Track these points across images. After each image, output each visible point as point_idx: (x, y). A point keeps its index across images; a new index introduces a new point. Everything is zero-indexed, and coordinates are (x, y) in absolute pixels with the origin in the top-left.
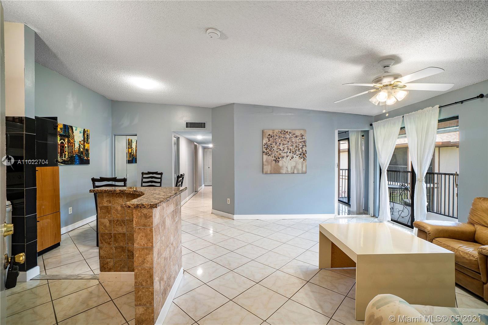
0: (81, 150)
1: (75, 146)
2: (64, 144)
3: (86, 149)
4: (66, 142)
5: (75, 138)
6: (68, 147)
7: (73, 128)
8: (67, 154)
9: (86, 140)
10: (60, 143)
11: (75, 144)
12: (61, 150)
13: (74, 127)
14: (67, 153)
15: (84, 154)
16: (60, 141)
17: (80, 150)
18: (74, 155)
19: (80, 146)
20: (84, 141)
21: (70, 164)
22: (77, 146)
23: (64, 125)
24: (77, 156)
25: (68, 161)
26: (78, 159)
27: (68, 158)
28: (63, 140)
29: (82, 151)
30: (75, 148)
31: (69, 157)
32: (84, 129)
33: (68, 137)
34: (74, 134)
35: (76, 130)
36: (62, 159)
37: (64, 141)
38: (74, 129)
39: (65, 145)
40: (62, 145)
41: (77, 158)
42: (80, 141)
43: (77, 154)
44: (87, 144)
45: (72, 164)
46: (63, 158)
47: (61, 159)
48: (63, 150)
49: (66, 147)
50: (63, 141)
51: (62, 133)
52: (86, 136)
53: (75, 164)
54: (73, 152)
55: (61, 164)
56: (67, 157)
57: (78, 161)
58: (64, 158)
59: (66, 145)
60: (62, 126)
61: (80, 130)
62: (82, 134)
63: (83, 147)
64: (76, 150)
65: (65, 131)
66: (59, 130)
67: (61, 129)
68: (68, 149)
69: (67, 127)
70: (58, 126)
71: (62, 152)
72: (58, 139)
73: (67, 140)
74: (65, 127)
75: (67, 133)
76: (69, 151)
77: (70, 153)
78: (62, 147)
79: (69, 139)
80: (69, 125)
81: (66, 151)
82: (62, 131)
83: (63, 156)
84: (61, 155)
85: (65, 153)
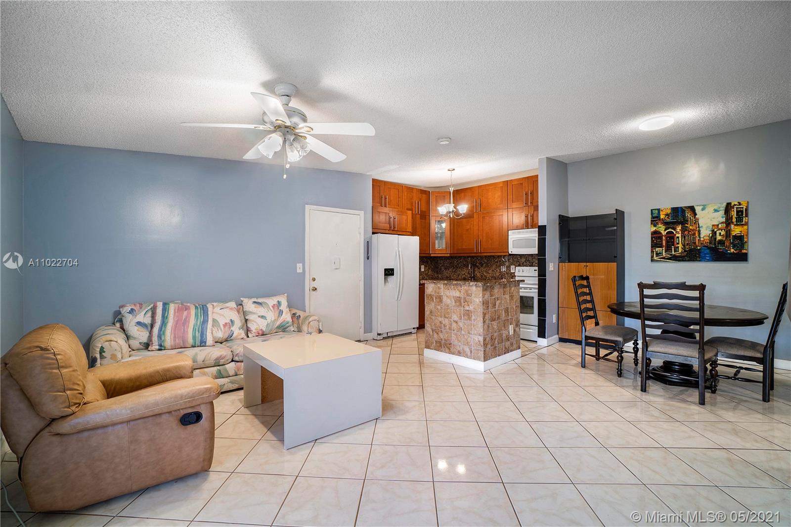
0: (719, 238)
1: (699, 234)
2: (673, 233)
3: (735, 237)
4: (678, 230)
5: (701, 222)
6: (684, 236)
7: (696, 208)
8: (680, 248)
9: (734, 220)
10: (666, 234)
11: (699, 231)
12: (667, 242)
13: (697, 206)
14: (680, 246)
15: (727, 243)
16: (665, 230)
17: (716, 239)
18: (698, 248)
19: (714, 233)
20: (728, 222)
21: (688, 261)
22: (705, 233)
23: (674, 208)
24: (705, 248)
25: (684, 256)
26: (707, 254)
27: (682, 252)
28: (672, 229)
29: (720, 241)
30: (700, 237)
31: (685, 251)
32: (729, 204)
33: (684, 222)
34: (697, 216)
35: (703, 209)
36: (671, 255)
37: (675, 229)
38: (698, 209)
39: (675, 235)
40: (669, 235)
41: (708, 251)
42: (713, 225)
43: (705, 246)
44: (736, 227)
45: (694, 261)
46: (672, 252)
47: (669, 254)
48: (673, 242)
49: (678, 237)
50: (673, 231)
51: (668, 220)
52: (734, 213)
53: (700, 261)
54: (695, 243)
55: (668, 261)
56: (680, 251)
57: (707, 257)
59: (679, 235)
60: (669, 211)
61: (716, 207)
62: (722, 212)
63: (723, 233)
64: (702, 239)
65: (677, 216)
66: (662, 217)
67: (667, 215)
68: (683, 239)
69: (680, 210)
70: (661, 213)
71: (670, 245)
72: (662, 228)
73: (680, 228)
74: (675, 210)
75: (680, 219)
76: (686, 243)
77: (687, 245)
78: (671, 238)
79: (686, 225)
80: (685, 207)
81: (678, 244)
82: (670, 217)
83: (672, 250)
84: (668, 249)
85: (677, 246)
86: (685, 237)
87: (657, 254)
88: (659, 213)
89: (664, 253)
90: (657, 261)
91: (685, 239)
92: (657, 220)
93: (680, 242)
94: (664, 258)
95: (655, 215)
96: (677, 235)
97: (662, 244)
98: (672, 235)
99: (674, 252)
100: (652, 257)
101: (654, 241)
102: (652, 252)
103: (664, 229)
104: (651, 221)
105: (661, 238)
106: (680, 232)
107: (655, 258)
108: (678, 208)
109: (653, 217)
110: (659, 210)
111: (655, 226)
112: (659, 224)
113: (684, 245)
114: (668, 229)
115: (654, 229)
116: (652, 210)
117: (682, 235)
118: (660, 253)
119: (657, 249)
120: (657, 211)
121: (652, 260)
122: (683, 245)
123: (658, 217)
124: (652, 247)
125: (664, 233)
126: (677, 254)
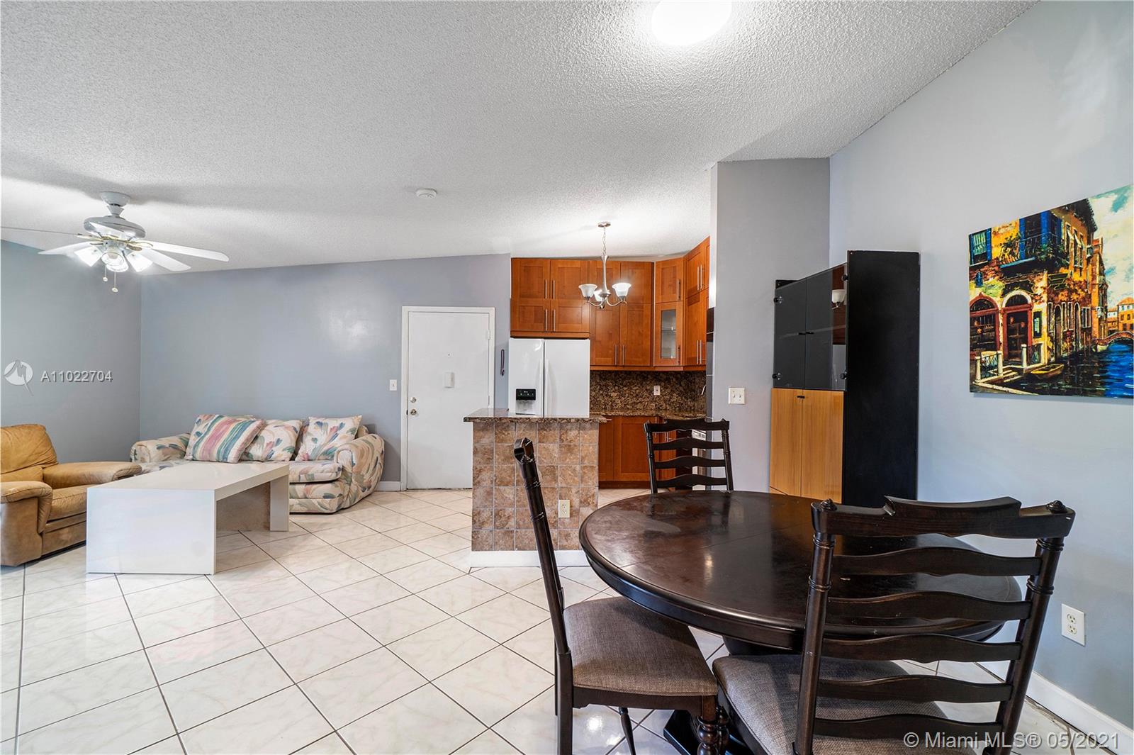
1: (1104, 297)
2: (1026, 301)
4: (1039, 291)
6: (1055, 311)
8: (1044, 349)
10: (1007, 305)
11: (1103, 288)
12: (1010, 331)
14: (1044, 341)
16: (1003, 295)
18: (1100, 347)
23: (1026, 219)
25: (1054, 379)
27: (1049, 362)
28: (1022, 288)
30: (1105, 309)
31: (1059, 360)
33: (1054, 263)
34: (1096, 235)
36: (1020, 371)
37: (1028, 287)
39: (1031, 307)
40: (1014, 309)
43: (1123, 340)
46: (1021, 363)
47: (1014, 370)
48: (1025, 330)
49: (1038, 314)
50: (1023, 293)
51: (1012, 261)
54: (1090, 331)
55: (1011, 390)
56: (1044, 361)
58: (1025, 366)
59: (1041, 307)
60: (1014, 232)
64: (1111, 315)
65: (1036, 244)
66: (997, 252)
67: (1009, 245)
68: (1053, 319)
69: (1044, 221)
70: (995, 241)
71: (1015, 339)
72: (994, 289)
73: (1044, 283)
74: (1031, 225)
75: (1046, 251)
76: (1062, 330)
77: (1064, 338)
78: (1019, 315)
79: (1063, 271)
80: (1060, 208)
81: (1038, 335)
82: (1016, 252)
83: (1020, 356)
84: (1012, 354)
85: (1035, 342)
86: (1057, 313)
87: (985, 369)
88: (988, 244)
89: (1001, 367)
90: (984, 390)
91: (1057, 321)
92: (982, 266)
93: (1044, 330)
94: (1000, 382)
95: (979, 250)
96: (1037, 308)
97: (995, 338)
98: (1020, 308)
99: (1029, 364)
100: (973, 378)
101: (976, 328)
102: (973, 362)
103: (1000, 292)
104: (971, 269)
105: (992, 319)
106: (1045, 297)
107: (980, 382)
108: (1039, 215)
109: (974, 258)
110: (988, 233)
111: (979, 284)
112: (990, 275)
113: (1055, 340)
114: (1012, 290)
115: (975, 293)
116: (971, 237)
117: (1049, 306)
118: (991, 367)
119: (985, 354)
120: (983, 238)
121: (973, 388)
122: (1052, 341)
123: (986, 256)
124: (971, 350)
125: (1000, 303)
126: (1035, 369)
